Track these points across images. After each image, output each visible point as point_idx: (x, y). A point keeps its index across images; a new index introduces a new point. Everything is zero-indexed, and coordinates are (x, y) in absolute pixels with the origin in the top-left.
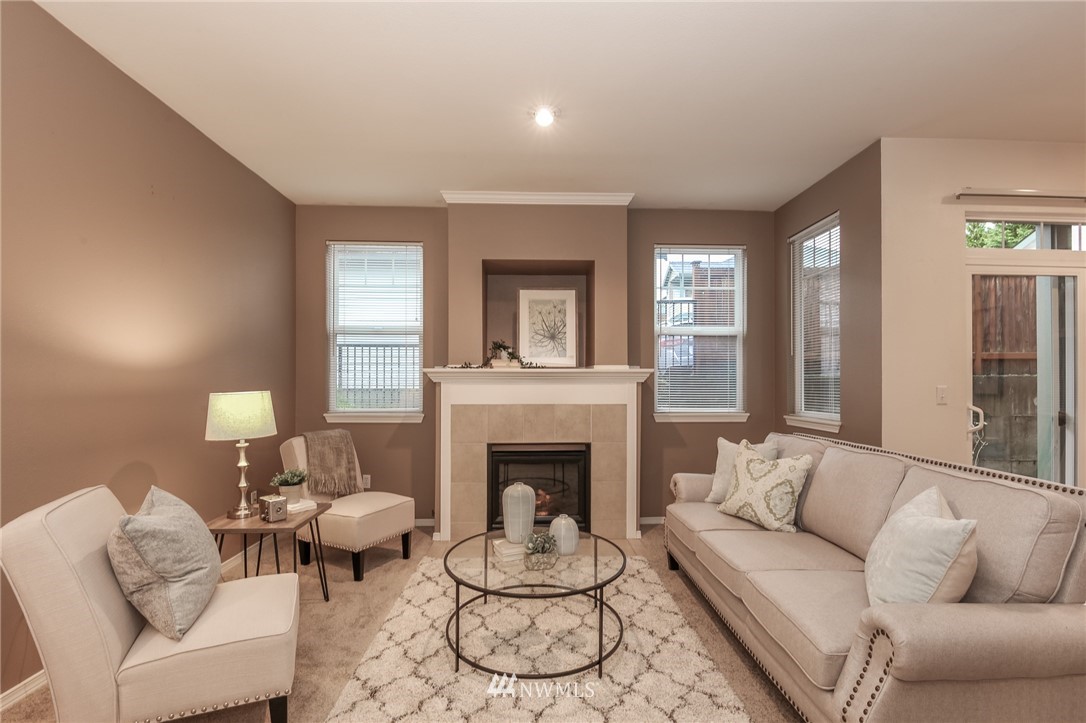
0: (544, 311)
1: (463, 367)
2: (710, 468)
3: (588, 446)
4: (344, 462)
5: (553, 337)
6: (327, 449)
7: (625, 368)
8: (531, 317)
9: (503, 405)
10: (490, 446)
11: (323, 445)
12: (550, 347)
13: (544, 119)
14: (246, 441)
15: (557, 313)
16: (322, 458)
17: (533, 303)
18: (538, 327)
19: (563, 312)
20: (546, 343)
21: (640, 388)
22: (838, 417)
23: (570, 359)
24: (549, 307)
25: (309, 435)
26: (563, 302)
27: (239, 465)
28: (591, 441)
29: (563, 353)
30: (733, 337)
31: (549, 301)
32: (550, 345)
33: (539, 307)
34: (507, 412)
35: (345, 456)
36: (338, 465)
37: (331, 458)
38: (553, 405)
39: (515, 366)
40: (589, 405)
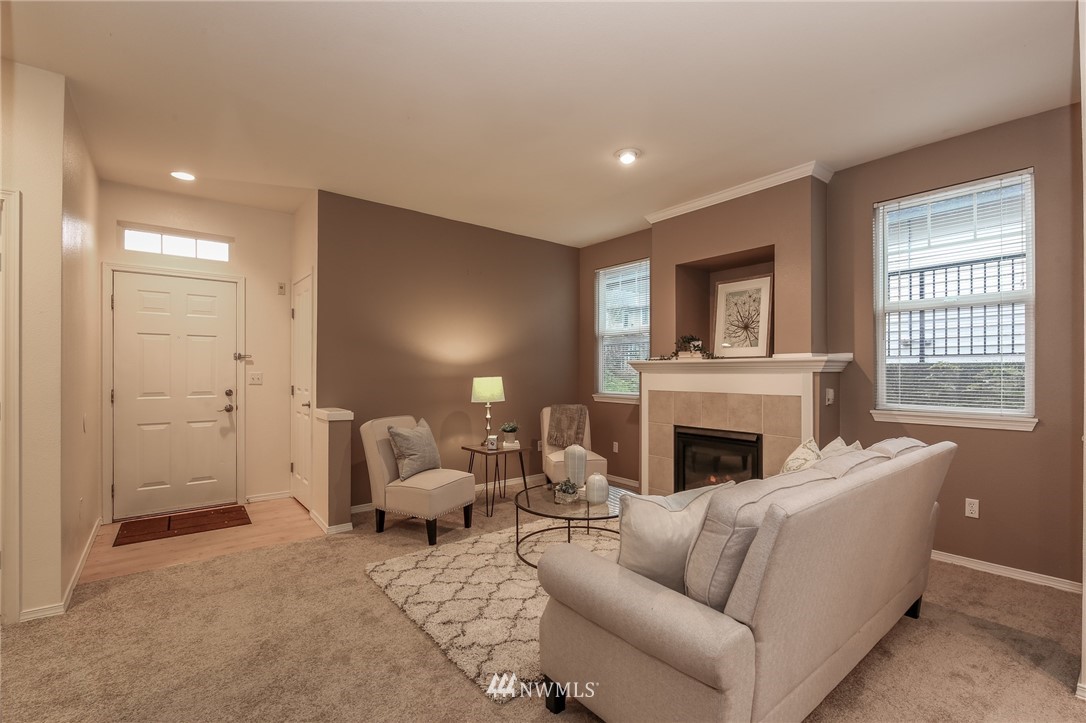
0: (739, 302)
3: (759, 437)
4: (575, 427)
5: (746, 327)
6: (564, 418)
7: (808, 356)
8: (727, 309)
9: (686, 393)
10: (675, 427)
11: (562, 414)
12: (743, 337)
14: (491, 404)
15: (752, 303)
16: (559, 421)
17: (730, 295)
18: (733, 318)
19: (757, 301)
20: (739, 334)
21: (818, 378)
23: (762, 348)
24: (745, 297)
25: (555, 406)
26: (759, 290)
27: (487, 417)
28: (762, 431)
29: (754, 343)
31: (745, 292)
32: (742, 334)
33: (735, 300)
34: (687, 399)
35: (576, 423)
36: (569, 428)
37: (565, 423)
38: (727, 395)
40: (761, 396)
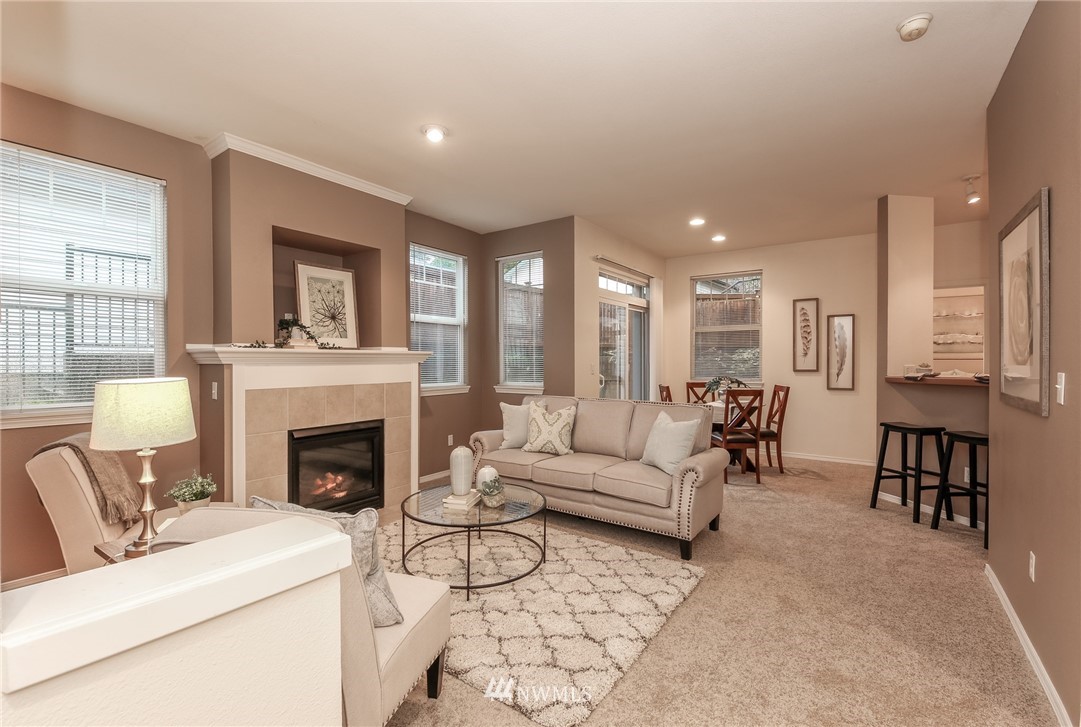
0: (323, 290)
1: (252, 346)
2: (499, 426)
3: (381, 422)
5: (333, 317)
7: (405, 350)
8: (310, 295)
9: (303, 388)
10: (291, 433)
12: (331, 327)
13: (435, 136)
15: (336, 294)
17: (312, 279)
18: (318, 305)
19: (341, 293)
20: (327, 323)
22: (542, 384)
23: (351, 340)
24: (328, 286)
26: (341, 283)
27: (143, 481)
28: (385, 417)
29: (344, 335)
30: (455, 326)
31: (328, 280)
32: (331, 325)
33: (318, 285)
34: (308, 395)
38: (351, 387)
39: (312, 347)
40: (382, 384)
